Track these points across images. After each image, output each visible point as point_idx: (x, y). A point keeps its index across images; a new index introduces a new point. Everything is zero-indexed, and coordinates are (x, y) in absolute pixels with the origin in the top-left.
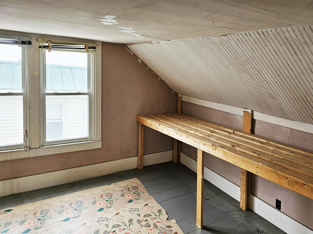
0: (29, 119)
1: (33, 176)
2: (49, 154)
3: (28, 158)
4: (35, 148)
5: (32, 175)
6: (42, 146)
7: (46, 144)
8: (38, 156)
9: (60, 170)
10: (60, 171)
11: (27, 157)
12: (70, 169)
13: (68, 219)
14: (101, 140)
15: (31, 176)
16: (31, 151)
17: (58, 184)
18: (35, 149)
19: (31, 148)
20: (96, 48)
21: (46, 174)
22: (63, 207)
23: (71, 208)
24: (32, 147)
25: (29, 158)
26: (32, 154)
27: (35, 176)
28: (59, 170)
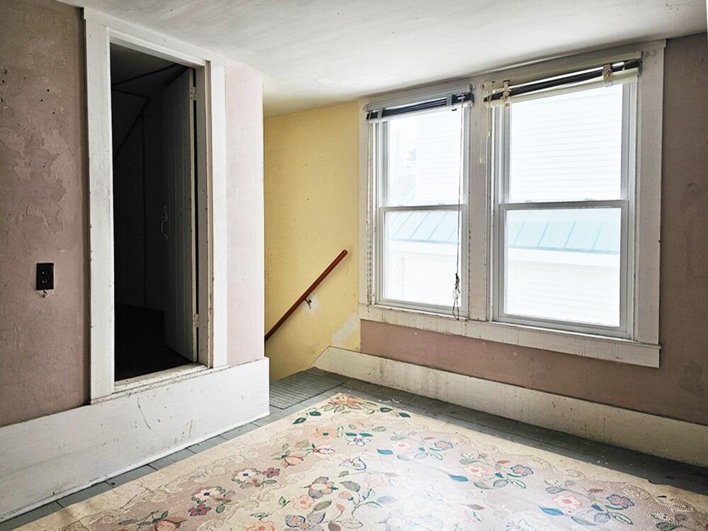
0: (469, 257)
1: (472, 378)
2: (504, 342)
3: (464, 337)
4: (478, 320)
5: (471, 376)
6: (493, 321)
7: (501, 319)
8: (482, 338)
9: (532, 389)
10: (530, 391)
11: (463, 335)
12: (556, 396)
13: (464, 479)
14: (660, 343)
15: (468, 378)
16: (470, 324)
17: (525, 420)
18: (477, 322)
19: (470, 319)
20: (644, 64)
21: (499, 384)
22: (483, 457)
23: (494, 468)
24: (473, 317)
25: (467, 337)
26: (473, 331)
27: (477, 380)
28: (529, 388)
